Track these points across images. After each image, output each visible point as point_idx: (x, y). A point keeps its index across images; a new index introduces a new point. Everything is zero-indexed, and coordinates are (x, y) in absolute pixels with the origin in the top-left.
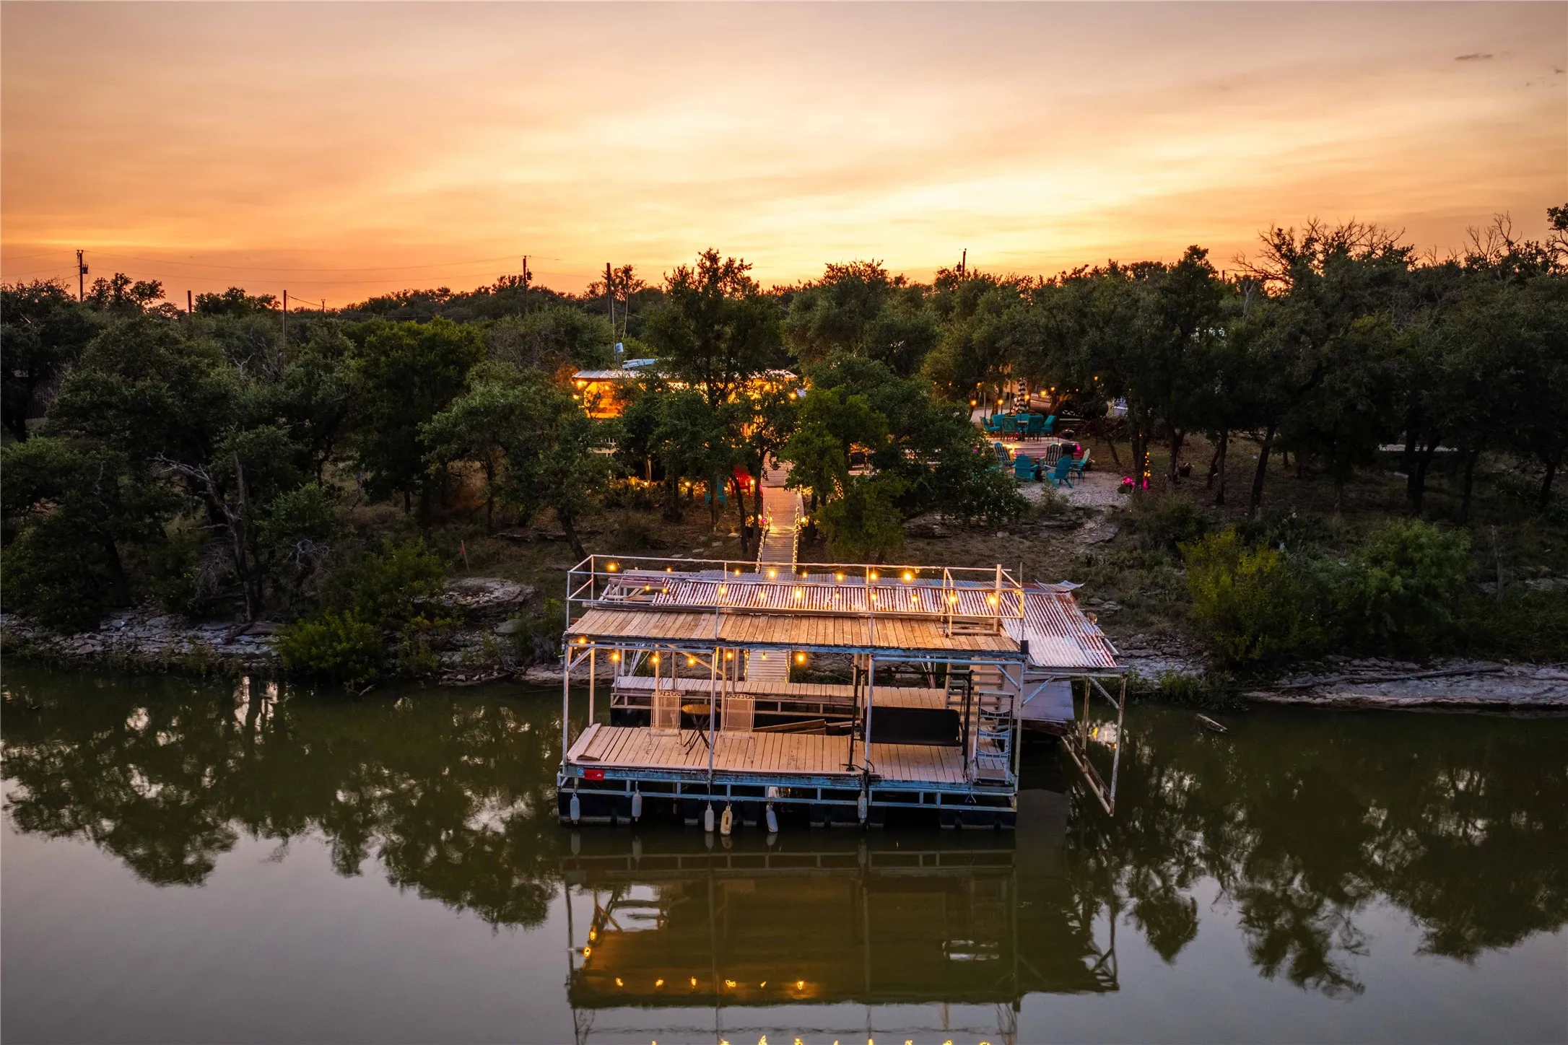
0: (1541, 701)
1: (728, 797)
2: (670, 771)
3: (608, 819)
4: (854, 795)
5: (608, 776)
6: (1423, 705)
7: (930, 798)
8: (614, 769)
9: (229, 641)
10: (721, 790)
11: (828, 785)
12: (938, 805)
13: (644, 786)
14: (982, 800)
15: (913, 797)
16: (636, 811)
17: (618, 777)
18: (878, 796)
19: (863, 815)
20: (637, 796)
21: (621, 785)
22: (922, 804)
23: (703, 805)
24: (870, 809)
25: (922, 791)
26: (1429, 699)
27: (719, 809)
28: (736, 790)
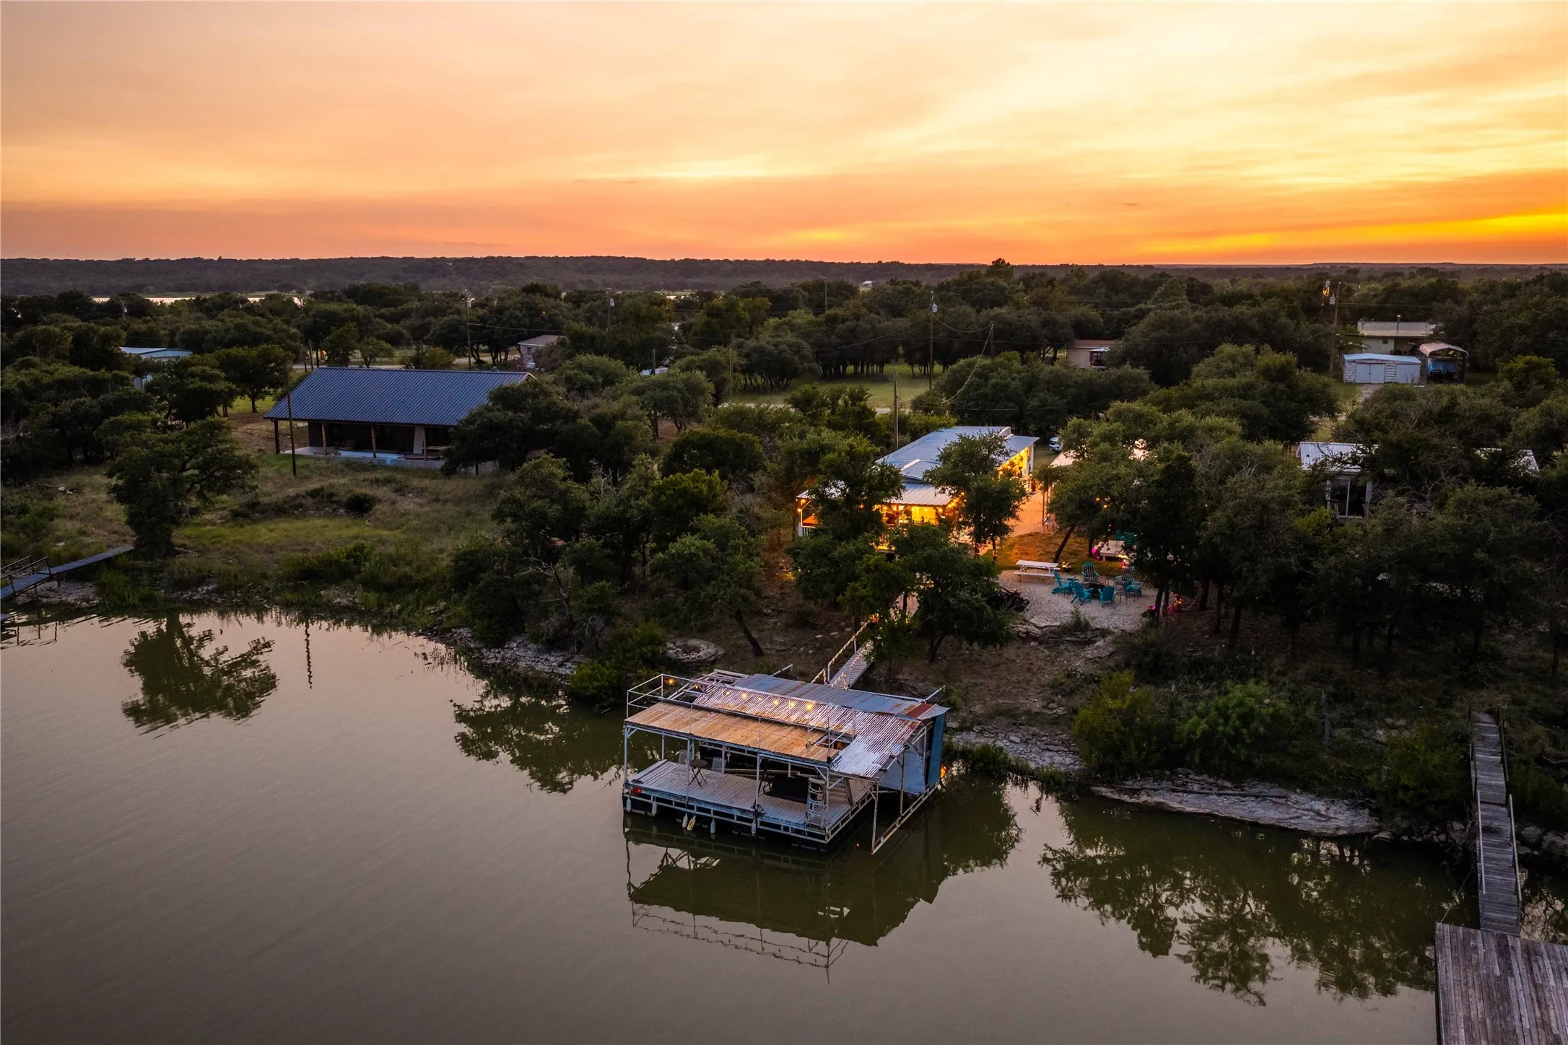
0: (1282, 825)
1: (695, 811)
2: (670, 794)
3: (643, 813)
4: (750, 821)
5: (643, 792)
6: (1202, 814)
7: (786, 829)
8: (646, 789)
9: (561, 665)
10: (692, 808)
11: (739, 814)
12: (790, 833)
13: (658, 799)
14: (810, 834)
15: (778, 827)
16: (654, 812)
17: (648, 793)
18: (762, 824)
19: (753, 832)
20: (655, 805)
21: (649, 797)
22: (782, 831)
23: (684, 813)
24: (758, 829)
25: (783, 824)
26: (1207, 811)
27: (690, 816)
28: (699, 809)
